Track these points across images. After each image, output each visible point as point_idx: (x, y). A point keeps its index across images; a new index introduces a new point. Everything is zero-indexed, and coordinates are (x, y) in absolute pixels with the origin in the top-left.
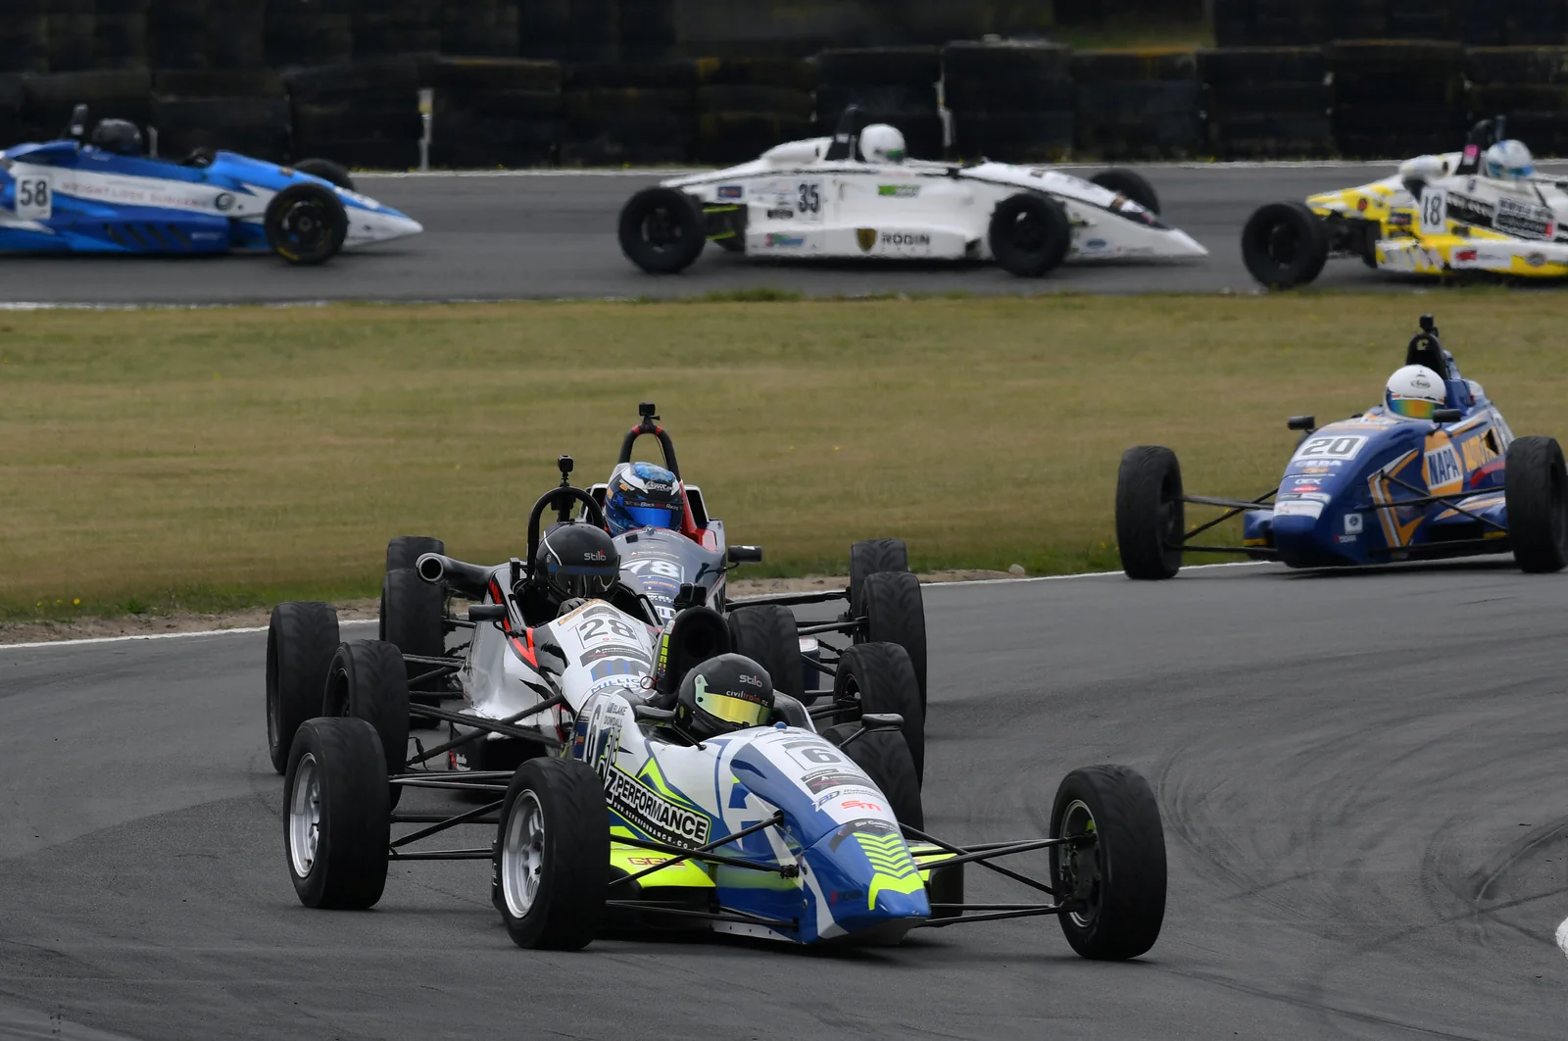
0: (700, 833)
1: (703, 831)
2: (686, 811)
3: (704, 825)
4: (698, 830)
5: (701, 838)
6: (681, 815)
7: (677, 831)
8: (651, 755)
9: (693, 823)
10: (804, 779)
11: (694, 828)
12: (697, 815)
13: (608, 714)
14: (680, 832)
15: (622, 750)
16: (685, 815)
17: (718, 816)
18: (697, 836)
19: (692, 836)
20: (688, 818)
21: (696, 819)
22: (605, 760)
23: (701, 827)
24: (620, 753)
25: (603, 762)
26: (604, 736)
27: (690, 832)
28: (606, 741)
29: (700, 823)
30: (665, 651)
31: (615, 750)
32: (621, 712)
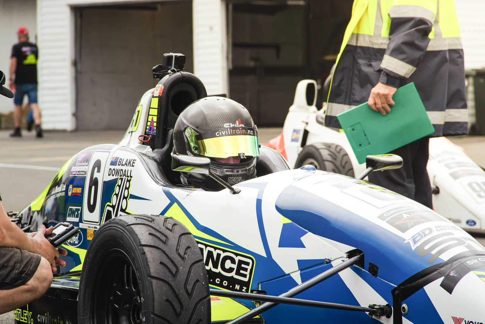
0: (242, 272)
1: (246, 270)
2: (224, 251)
3: (248, 264)
4: (239, 268)
5: (245, 276)
6: (219, 255)
7: (214, 270)
8: (173, 200)
9: (233, 261)
10: (381, 217)
11: (235, 266)
12: (237, 255)
13: (113, 167)
14: (219, 270)
15: (133, 197)
16: (223, 255)
17: (264, 254)
18: (238, 273)
19: (233, 274)
20: (226, 258)
21: (237, 259)
22: (113, 207)
23: (243, 266)
24: (130, 201)
25: (111, 209)
26: (109, 187)
27: (231, 270)
28: (113, 191)
29: (240, 262)
30: (154, 112)
31: (125, 198)
32: (131, 163)
